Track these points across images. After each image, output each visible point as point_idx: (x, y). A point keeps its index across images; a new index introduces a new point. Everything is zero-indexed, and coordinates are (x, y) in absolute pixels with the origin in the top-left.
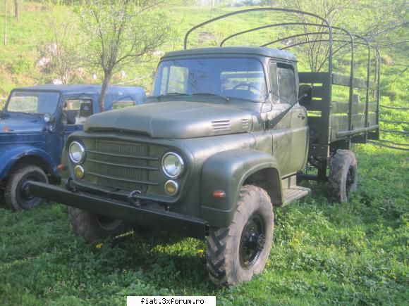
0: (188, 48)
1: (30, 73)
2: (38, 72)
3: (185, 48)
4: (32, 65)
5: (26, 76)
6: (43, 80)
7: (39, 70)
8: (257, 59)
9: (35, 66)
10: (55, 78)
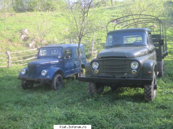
0: (115, 30)
1: (19, 42)
2: (22, 41)
3: (114, 30)
4: (19, 39)
5: (17, 43)
6: (25, 44)
7: (22, 40)
8: (144, 32)
9: (20, 39)
10: (30, 43)
